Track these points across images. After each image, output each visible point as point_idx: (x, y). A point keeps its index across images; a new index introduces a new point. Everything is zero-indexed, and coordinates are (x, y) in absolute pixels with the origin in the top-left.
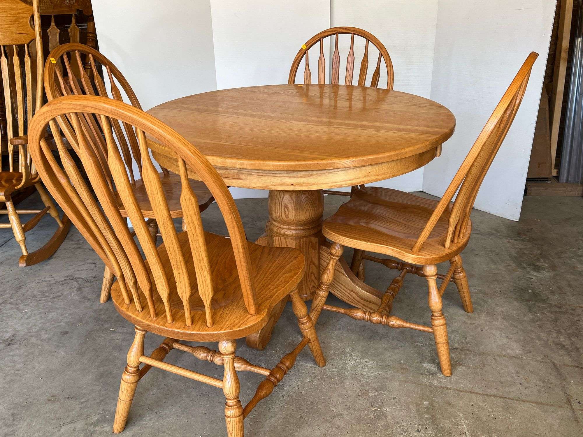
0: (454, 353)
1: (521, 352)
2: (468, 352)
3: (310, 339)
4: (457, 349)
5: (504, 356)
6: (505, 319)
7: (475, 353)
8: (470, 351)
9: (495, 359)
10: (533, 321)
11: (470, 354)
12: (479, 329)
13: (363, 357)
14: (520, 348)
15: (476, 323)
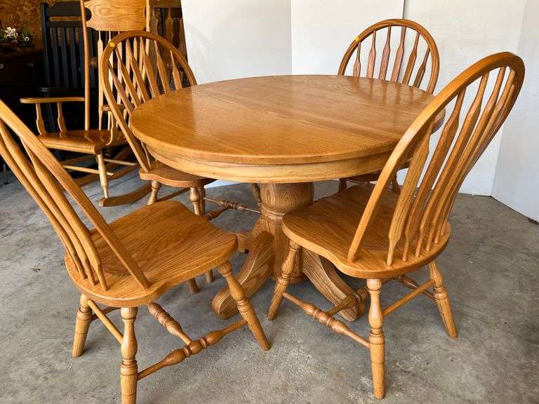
0: (402, 375)
1: (481, 398)
2: (418, 379)
3: (247, 322)
4: (409, 372)
5: (459, 396)
6: (489, 355)
7: (427, 382)
8: (422, 378)
9: (445, 397)
10: (522, 367)
11: (420, 383)
12: (450, 358)
13: (308, 352)
14: (484, 392)
15: (452, 350)
